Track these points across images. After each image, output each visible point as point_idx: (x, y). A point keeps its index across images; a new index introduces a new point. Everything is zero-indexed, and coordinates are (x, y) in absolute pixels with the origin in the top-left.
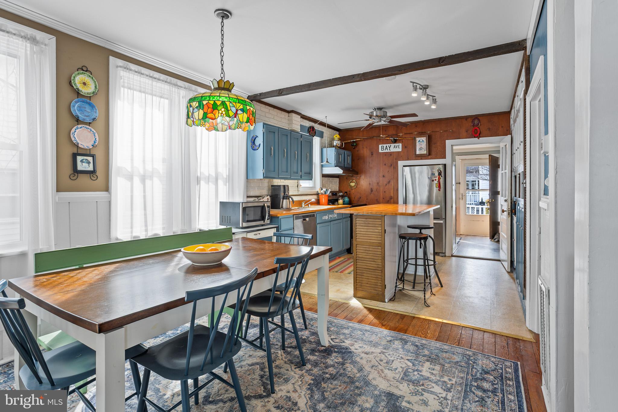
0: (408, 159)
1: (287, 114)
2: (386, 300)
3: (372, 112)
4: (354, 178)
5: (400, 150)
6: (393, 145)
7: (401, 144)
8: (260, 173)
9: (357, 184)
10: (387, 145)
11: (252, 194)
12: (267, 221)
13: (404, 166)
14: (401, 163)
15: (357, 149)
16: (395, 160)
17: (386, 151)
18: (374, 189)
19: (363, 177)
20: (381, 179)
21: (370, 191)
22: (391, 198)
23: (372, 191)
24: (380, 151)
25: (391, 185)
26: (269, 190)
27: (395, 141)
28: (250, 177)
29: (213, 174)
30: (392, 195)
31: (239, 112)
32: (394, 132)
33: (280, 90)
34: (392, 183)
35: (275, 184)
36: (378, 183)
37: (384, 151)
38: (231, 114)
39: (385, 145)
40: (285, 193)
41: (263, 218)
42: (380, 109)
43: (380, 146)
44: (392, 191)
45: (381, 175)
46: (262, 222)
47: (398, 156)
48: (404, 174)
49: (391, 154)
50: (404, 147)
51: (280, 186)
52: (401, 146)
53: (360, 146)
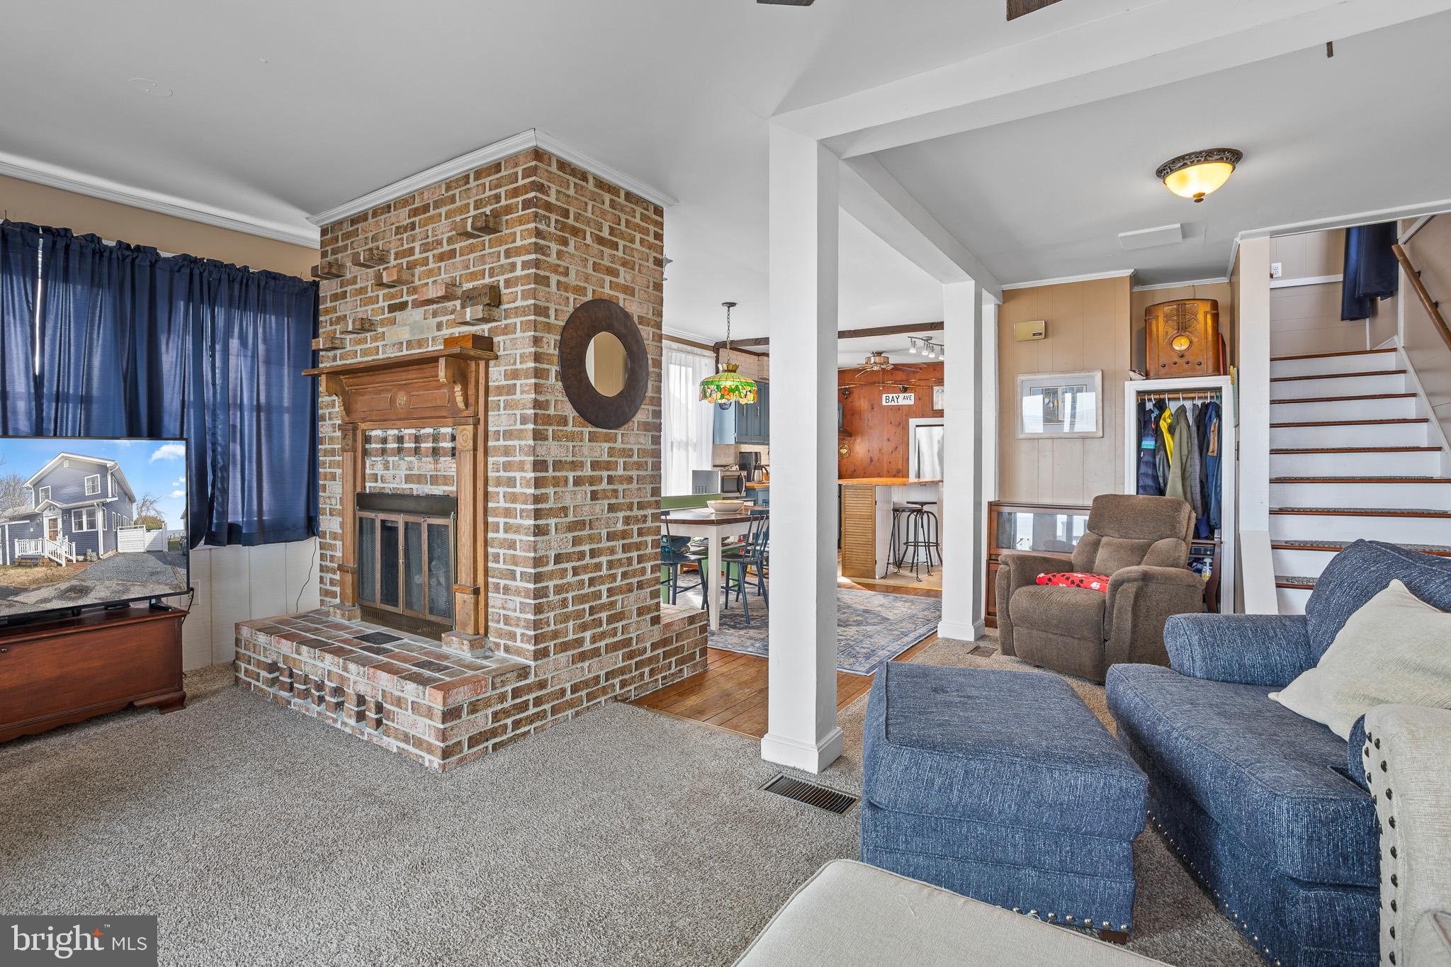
0: (923, 416)
1: (756, 358)
2: (877, 577)
3: (869, 358)
4: (846, 442)
5: (911, 402)
6: (902, 395)
7: (913, 395)
8: (730, 437)
9: (850, 450)
10: (894, 395)
11: (717, 463)
12: (744, 494)
13: (917, 426)
14: (913, 422)
15: (850, 399)
16: (904, 417)
17: (893, 403)
18: (875, 459)
19: (859, 440)
20: (885, 443)
21: (869, 461)
22: (899, 471)
23: (872, 461)
24: (884, 403)
25: (899, 453)
26: (736, 457)
27: (905, 390)
28: (717, 442)
29: (684, 439)
30: (900, 467)
31: (748, 393)
32: (904, 377)
33: (758, 339)
34: (900, 449)
35: (743, 451)
36: (880, 450)
37: (889, 404)
38: (743, 395)
39: (891, 396)
40: (756, 462)
41: (739, 491)
42: (879, 354)
43: (884, 396)
44: (900, 462)
45: (885, 438)
46: (737, 494)
47: (909, 412)
48: (917, 437)
49: (899, 408)
50: (918, 399)
51: (751, 453)
52: (913, 398)
53: (855, 395)
